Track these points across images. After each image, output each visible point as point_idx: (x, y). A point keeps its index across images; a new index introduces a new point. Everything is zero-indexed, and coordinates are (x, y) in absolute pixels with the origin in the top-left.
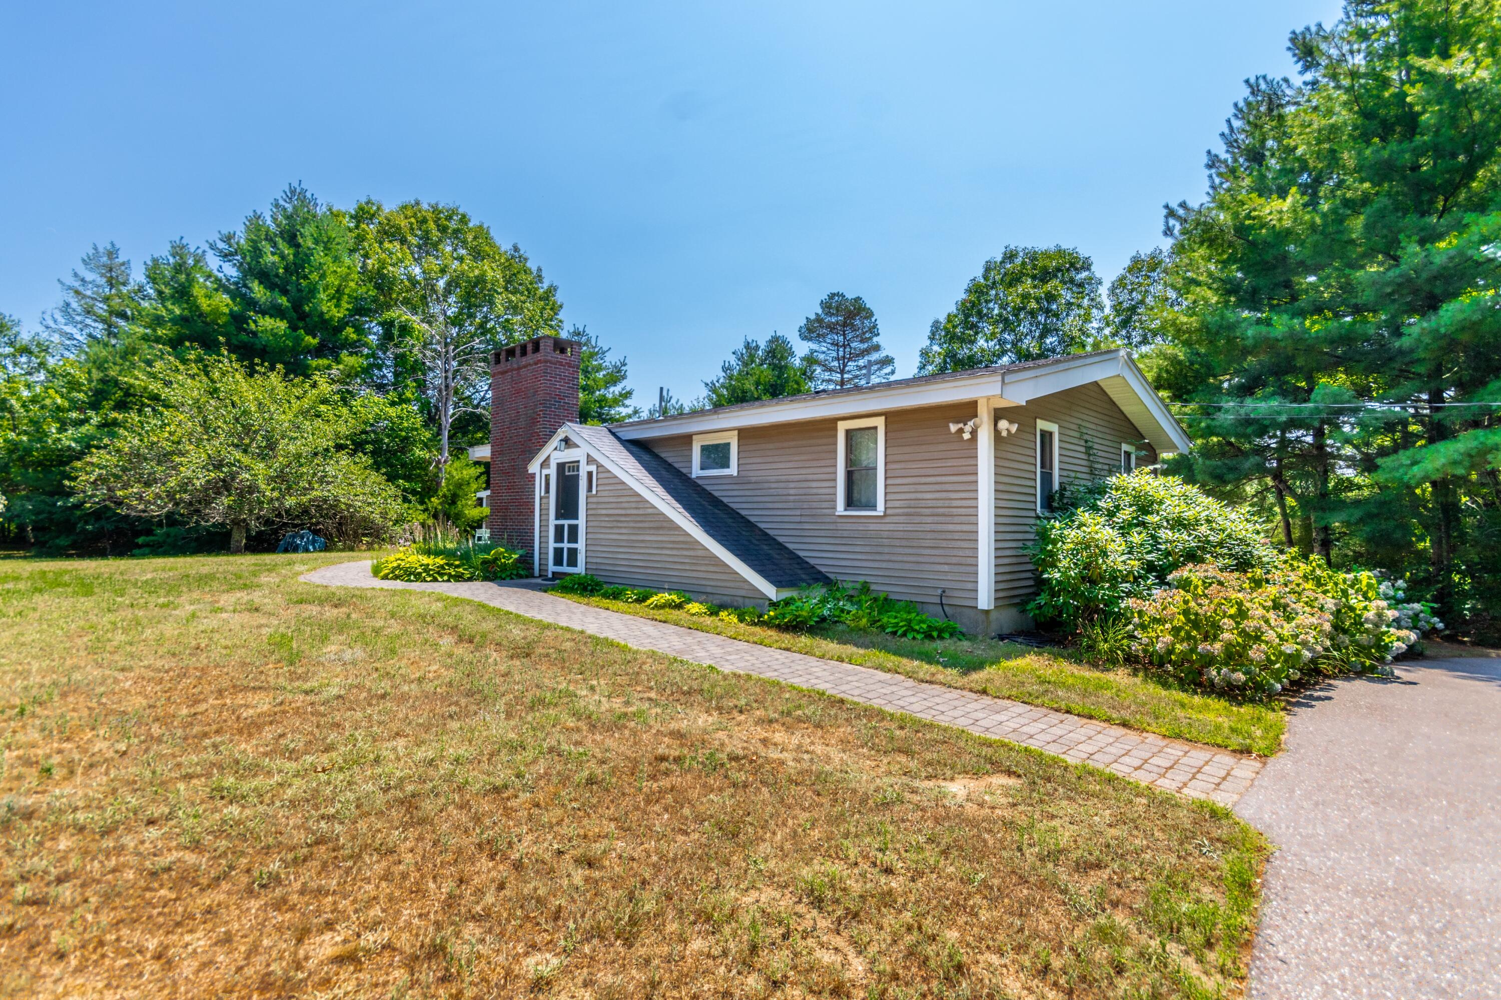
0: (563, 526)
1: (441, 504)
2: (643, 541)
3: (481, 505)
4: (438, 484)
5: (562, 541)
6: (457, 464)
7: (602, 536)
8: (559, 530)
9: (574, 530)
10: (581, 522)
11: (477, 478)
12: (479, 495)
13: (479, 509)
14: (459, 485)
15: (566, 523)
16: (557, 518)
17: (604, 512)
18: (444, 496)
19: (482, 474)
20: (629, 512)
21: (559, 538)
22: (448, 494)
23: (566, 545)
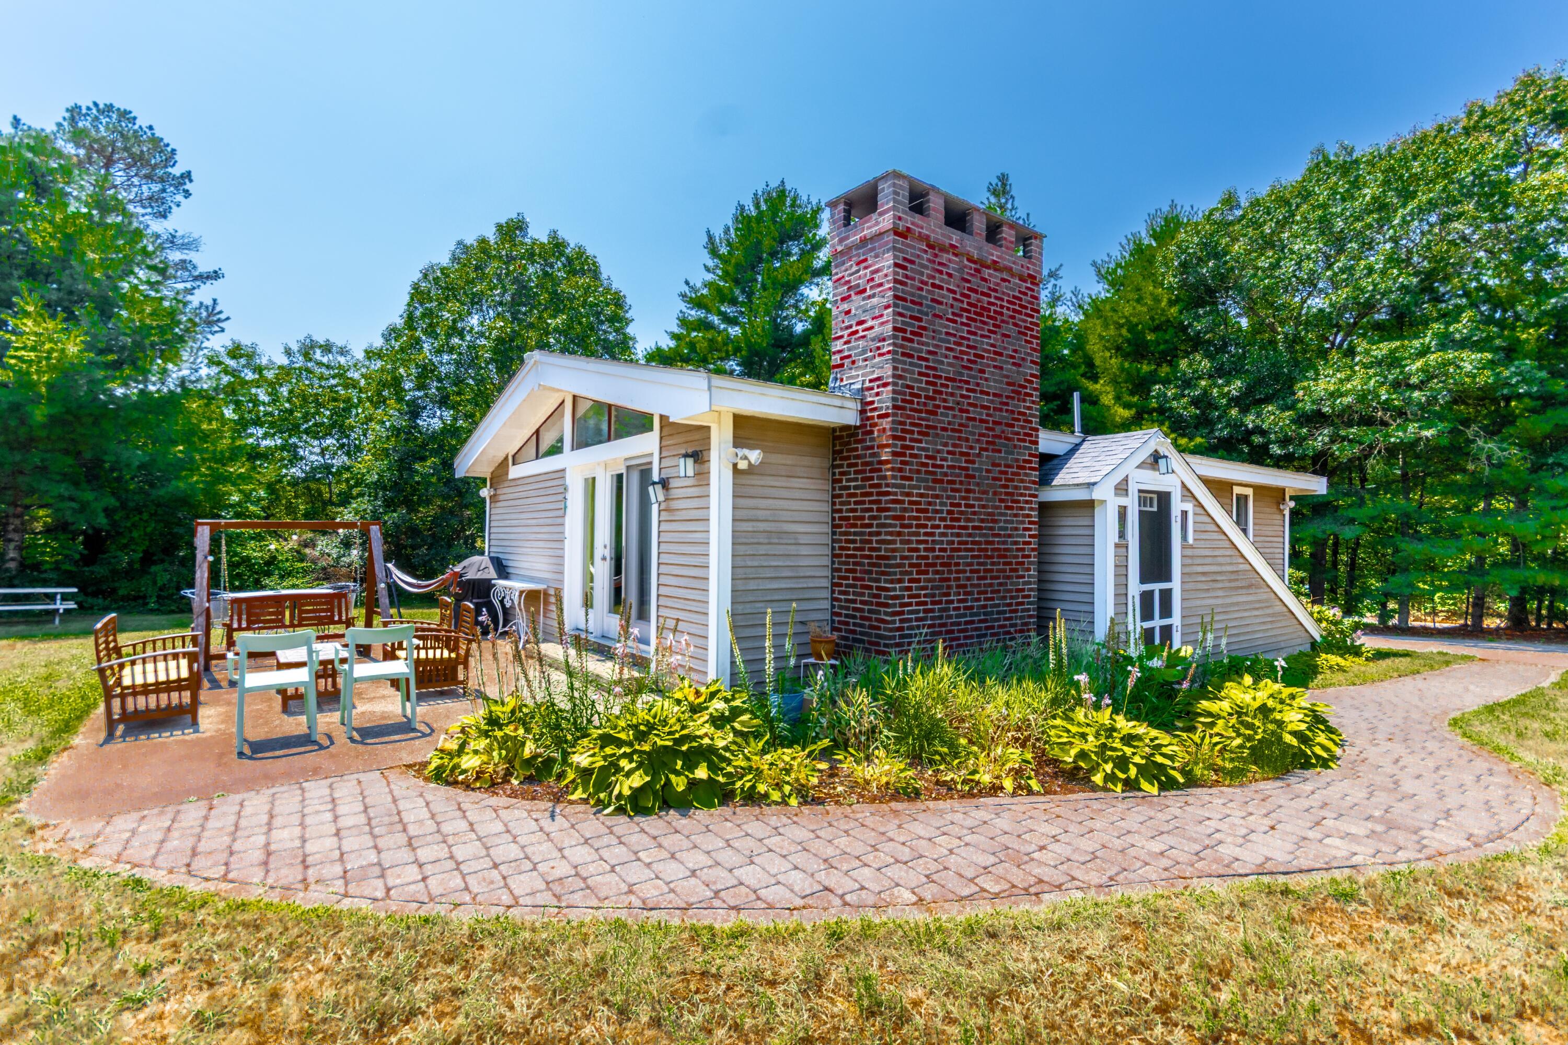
0: (1152, 592)
2: (1237, 604)
5: (1151, 617)
7: (1198, 603)
8: (1147, 598)
9: (1166, 596)
10: (1176, 585)
15: (1157, 587)
16: (1143, 580)
17: (1200, 569)
20: (1224, 568)
21: (1147, 614)
23: (1157, 623)
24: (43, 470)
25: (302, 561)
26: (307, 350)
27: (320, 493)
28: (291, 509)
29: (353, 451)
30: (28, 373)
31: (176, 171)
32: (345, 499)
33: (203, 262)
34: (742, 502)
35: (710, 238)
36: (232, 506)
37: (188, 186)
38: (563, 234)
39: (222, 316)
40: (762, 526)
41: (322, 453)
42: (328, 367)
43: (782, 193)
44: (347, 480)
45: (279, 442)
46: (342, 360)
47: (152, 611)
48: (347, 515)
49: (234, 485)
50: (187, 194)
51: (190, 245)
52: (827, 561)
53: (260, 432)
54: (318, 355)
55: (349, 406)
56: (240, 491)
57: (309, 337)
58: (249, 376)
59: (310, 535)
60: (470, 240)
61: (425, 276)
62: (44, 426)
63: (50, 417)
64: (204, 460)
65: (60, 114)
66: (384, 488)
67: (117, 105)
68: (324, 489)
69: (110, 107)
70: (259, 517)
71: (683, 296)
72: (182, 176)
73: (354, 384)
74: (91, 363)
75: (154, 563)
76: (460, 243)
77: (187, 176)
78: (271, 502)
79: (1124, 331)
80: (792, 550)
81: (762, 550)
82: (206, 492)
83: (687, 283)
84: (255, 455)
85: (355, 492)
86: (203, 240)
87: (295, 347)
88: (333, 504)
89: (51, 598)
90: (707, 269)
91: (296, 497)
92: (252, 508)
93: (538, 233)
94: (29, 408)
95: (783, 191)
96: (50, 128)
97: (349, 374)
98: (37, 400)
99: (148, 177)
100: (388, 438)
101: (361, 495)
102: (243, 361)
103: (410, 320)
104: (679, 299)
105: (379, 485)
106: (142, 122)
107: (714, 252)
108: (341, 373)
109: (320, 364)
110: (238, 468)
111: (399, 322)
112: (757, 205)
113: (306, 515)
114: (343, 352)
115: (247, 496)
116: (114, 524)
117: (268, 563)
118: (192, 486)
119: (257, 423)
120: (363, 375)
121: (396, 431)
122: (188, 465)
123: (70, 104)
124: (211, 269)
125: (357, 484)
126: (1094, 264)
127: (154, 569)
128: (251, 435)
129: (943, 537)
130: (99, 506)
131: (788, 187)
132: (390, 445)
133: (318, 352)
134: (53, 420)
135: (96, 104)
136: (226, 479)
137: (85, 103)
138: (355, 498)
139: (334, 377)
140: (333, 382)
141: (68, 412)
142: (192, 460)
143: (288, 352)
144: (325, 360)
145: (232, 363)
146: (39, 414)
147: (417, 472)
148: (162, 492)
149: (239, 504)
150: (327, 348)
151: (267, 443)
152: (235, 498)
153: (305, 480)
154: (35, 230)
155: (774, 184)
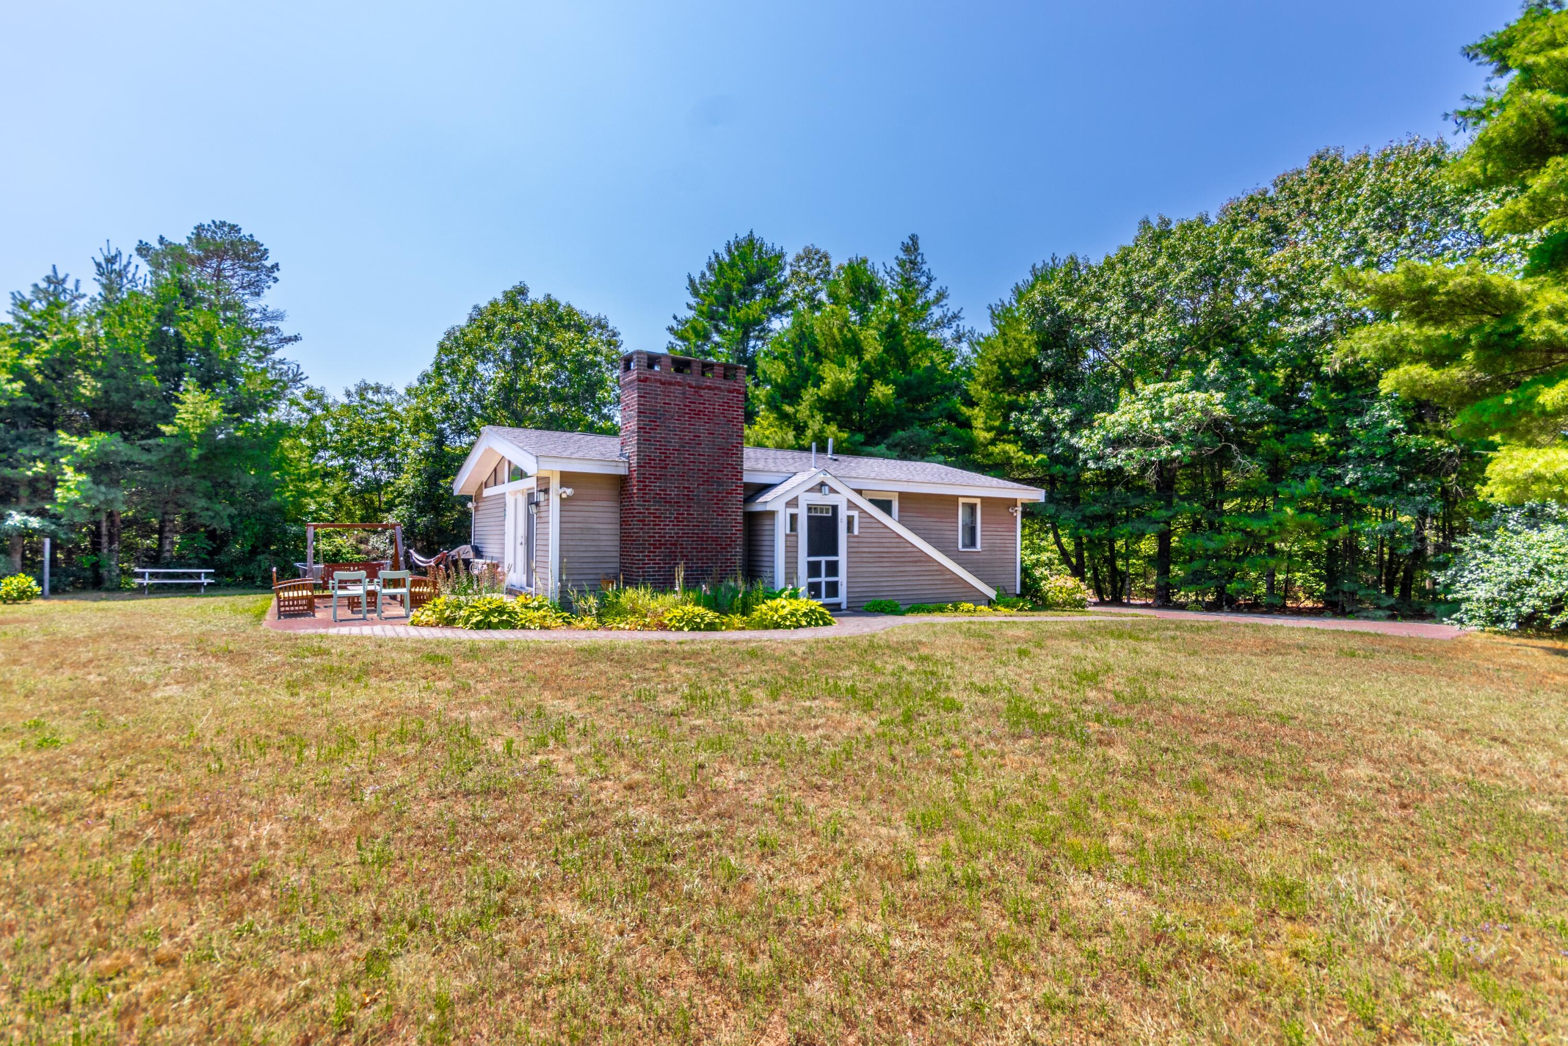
0: (820, 562)
2: (904, 572)
5: (818, 576)
8: (814, 566)
9: (833, 565)
10: (842, 558)
15: (823, 559)
16: (811, 554)
17: (866, 550)
20: (890, 550)
21: (814, 574)
23: (824, 579)
24: (191, 490)
25: (358, 553)
26: (363, 390)
27: (372, 502)
28: (350, 515)
29: (397, 469)
30: (187, 428)
31: (268, 263)
32: (391, 506)
33: (287, 330)
34: (564, 513)
35: (692, 281)
36: (311, 513)
37: (276, 274)
38: (554, 296)
39: (303, 376)
40: (577, 525)
41: (374, 470)
42: (378, 404)
43: (751, 240)
44: (392, 492)
45: (342, 462)
46: (388, 398)
47: (258, 587)
48: (390, 519)
49: (312, 497)
50: (276, 280)
51: (278, 316)
52: (618, 543)
53: (328, 454)
54: (370, 395)
55: (394, 433)
56: (316, 502)
57: (364, 381)
58: (318, 412)
59: (365, 534)
60: (483, 304)
61: (448, 338)
62: (195, 461)
63: (200, 455)
64: (292, 480)
65: (189, 231)
66: (419, 499)
67: (228, 222)
68: (376, 498)
69: (223, 224)
70: (328, 521)
71: (671, 329)
72: (273, 267)
73: (397, 417)
74: (225, 419)
75: (259, 554)
76: (476, 307)
77: (276, 266)
78: (336, 509)
79: (995, 367)
80: (596, 537)
81: (578, 537)
82: (293, 503)
83: (675, 318)
84: (327, 474)
85: (397, 501)
86: (287, 313)
87: (353, 390)
88: (383, 511)
89: (198, 576)
90: (690, 307)
91: (354, 504)
92: (324, 514)
93: (536, 295)
94: (188, 450)
95: (751, 241)
96: (185, 242)
97: (394, 409)
98: (191, 445)
99: (248, 268)
100: (420, 460)
101: (401, 504)
102: (315, 402)
103: (438, 367)
104: (668, 333)
105: (415, 496)
106: (245, 232)
107: (695, 293)
108: (389, 408)
109: (371, 402)
110: (314, 486)
111: (430, 369)
112: (729, 251)
113: (362, 519)
114: (389, 391)
115: (321, 505)
116: (233, 526)
117: (335, 555)
118: (285, 500)
119: (325, 447)
120: (404, 409)
121: (427, 455)
122: (282, 483)
123: (197, 224)
124: (292, 335)
125: (399, 496)
126: (990, 307)
127: (259, 557)
128: (320, 458)
129: (670, 530)
130: (224, 514)
131: (756, 237)
132: (422, 466)
133: (370, 392)
134: (202, 458)
135: (214, 222)
136: (305, 494)
137: (207, 222)
138: (396, 506)
139: (383, 411)
140: (383, 415)
141: (210, 451)
142: (284, 480)
143: (348, 394)
144: (375, 398)
145: (307, 404)
146: (195, 453)
147: (441, 486)
148: (265, 504)
149: (316, 512)
150: (377, 390)
151: (335, 463)
152: (313, 507)
153: (361, 492)
154: (186, 328)
155: (743, 234)
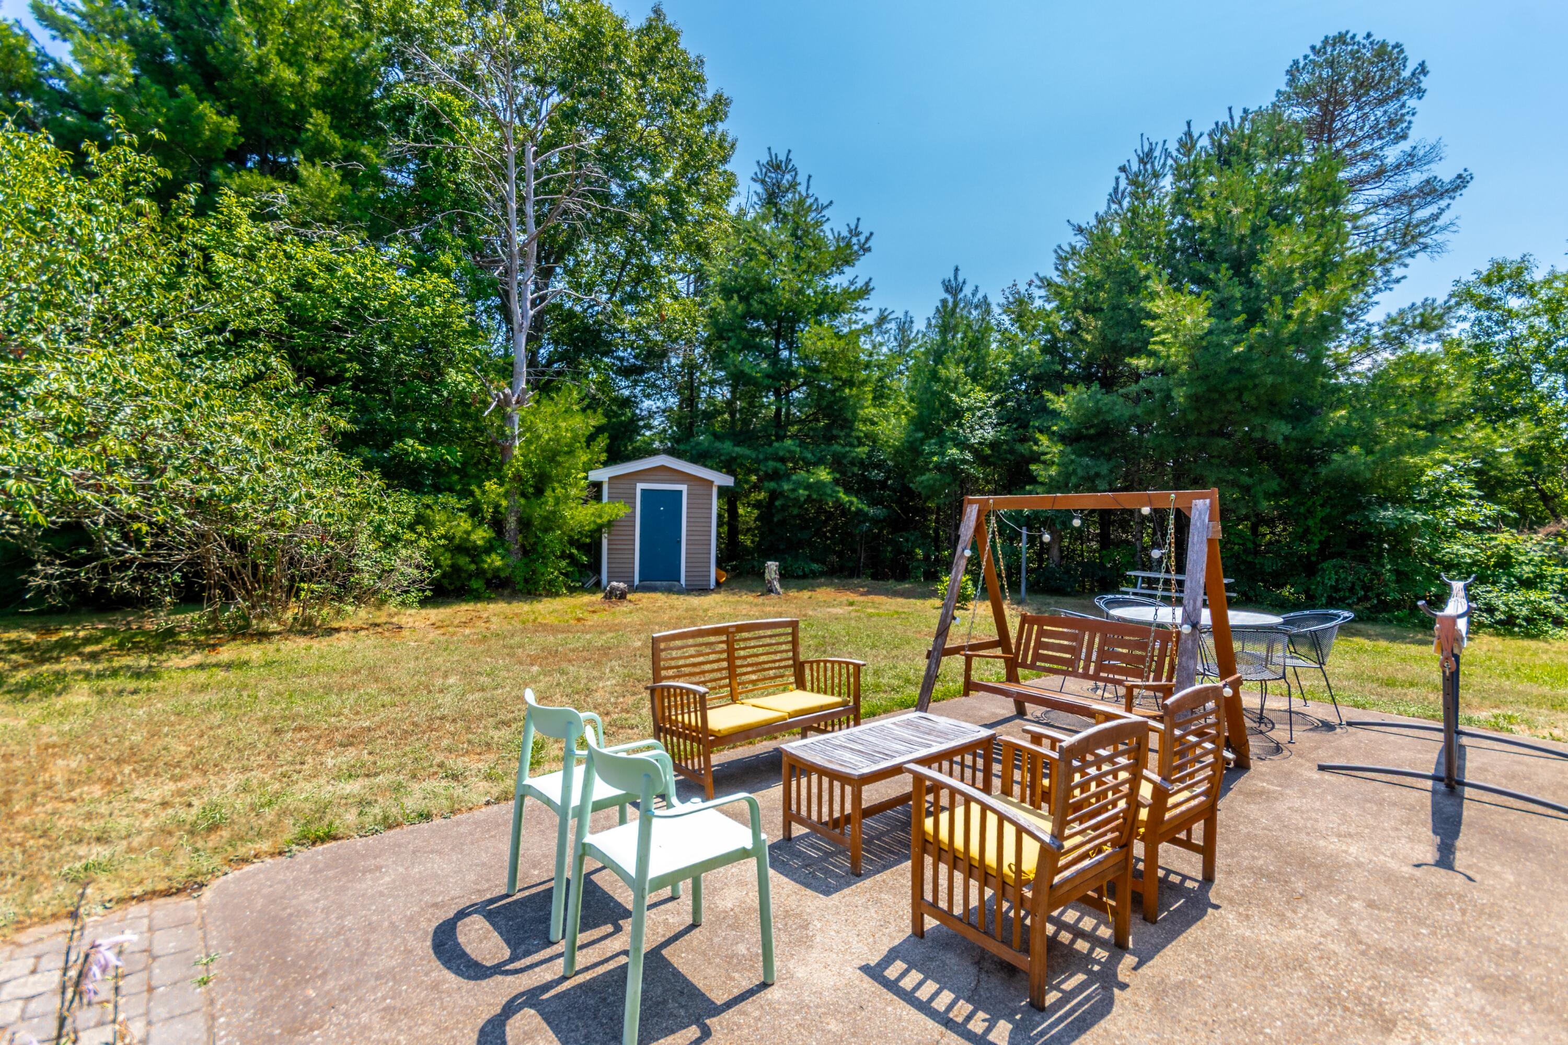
1: (506, 495)
3: (598, 498)
4: (506, 451)
6: (547, 408)
11: (591, 439)
12: (594, 475)
13: (592, 508)
14: (552, 456)
18: (518, 477)
19: (599, 430)
22: (525, 473)
30: (1168, 356)
94: (1176, 392)
